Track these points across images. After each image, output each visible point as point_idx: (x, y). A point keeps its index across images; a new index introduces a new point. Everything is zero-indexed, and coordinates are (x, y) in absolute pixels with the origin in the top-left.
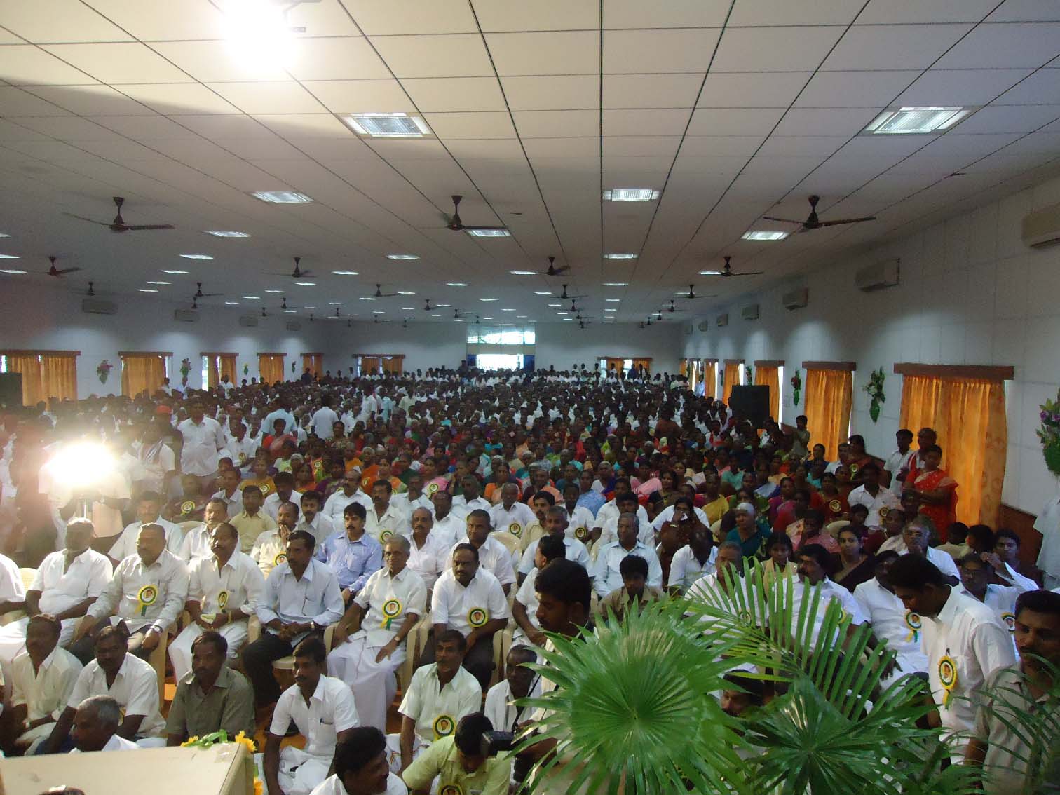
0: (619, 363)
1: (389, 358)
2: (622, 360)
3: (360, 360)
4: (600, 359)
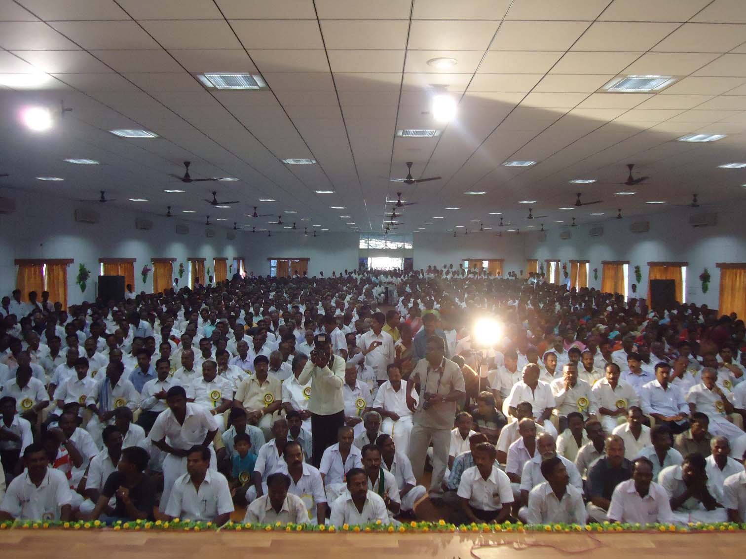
0: (478, 263)
1: (297, 261)
2: (481, 261)
3: (274, 263)
4: (464, 260)
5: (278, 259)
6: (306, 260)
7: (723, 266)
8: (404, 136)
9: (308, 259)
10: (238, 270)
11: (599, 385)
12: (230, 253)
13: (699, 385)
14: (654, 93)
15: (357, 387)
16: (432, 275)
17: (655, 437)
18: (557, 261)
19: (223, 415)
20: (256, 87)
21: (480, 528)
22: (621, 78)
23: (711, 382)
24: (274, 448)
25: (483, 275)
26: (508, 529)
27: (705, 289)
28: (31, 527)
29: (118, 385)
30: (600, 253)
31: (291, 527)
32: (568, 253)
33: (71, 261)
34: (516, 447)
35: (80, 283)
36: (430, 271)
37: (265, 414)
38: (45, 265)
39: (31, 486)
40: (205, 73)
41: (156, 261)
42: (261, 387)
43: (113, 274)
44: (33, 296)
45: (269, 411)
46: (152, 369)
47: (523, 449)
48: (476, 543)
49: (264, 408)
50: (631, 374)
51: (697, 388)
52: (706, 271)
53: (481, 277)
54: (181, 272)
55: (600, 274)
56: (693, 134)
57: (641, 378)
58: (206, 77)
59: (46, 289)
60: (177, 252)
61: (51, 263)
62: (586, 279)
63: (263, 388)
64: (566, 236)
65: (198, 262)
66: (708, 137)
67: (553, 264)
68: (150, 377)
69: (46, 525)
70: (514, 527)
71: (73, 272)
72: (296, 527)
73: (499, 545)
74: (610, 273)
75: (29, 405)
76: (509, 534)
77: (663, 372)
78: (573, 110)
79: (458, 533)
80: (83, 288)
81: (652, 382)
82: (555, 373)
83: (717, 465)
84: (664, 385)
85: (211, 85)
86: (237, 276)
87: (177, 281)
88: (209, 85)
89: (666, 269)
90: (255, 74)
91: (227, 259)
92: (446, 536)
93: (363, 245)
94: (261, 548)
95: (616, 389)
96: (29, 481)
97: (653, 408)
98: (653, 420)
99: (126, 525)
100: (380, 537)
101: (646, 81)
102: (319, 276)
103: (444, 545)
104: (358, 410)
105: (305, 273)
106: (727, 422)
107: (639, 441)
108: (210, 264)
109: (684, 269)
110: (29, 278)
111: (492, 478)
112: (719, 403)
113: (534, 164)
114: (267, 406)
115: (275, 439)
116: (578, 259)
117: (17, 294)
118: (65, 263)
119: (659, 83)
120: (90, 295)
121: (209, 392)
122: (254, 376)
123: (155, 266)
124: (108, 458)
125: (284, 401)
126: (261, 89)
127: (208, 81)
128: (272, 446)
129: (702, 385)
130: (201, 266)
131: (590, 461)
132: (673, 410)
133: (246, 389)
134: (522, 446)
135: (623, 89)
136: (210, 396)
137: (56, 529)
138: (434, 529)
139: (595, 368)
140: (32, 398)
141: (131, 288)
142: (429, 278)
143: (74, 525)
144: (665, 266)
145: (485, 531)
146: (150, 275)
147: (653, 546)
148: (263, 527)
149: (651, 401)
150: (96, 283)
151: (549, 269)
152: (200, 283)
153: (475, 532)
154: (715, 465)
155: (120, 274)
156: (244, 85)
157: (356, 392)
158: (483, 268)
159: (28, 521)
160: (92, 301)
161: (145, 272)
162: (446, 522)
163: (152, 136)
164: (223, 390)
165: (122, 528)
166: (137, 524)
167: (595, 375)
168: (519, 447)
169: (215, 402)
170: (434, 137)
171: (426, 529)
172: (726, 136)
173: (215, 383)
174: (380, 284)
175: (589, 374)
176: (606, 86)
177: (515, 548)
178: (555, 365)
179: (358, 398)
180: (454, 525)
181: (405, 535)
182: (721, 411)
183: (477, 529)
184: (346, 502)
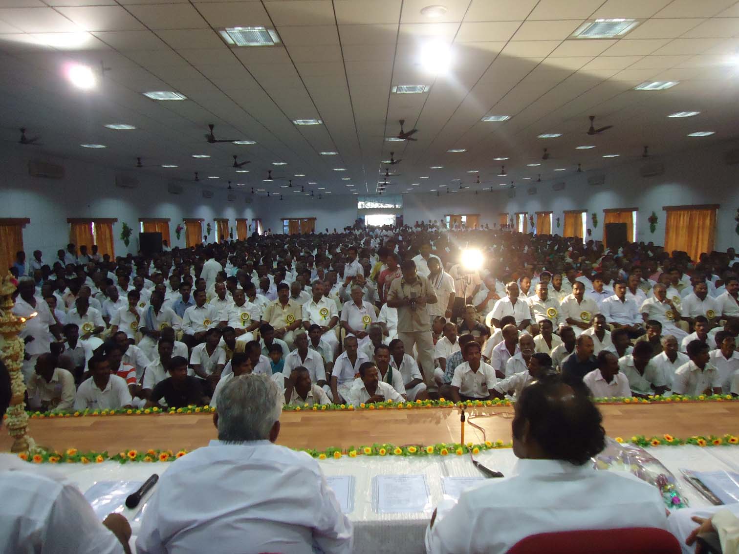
0: (458, 218)
1: (306, 220)
2: (460, 216)
3: (286, 222)
4: (445, 216)
5: (290, 220)
6: (312, 220)
7: (669, 209)
8: (398, 92)
9: (315, 219)
10: (257, 229)
11: (567, 300)
12: (249, 215)
13: (651, 299)
14: (617, 38)
15: (364, 307)
16: (419, 229)
17: (615, 339)
18: (525, 214)
19: (252, 333)
20: (271, 44)
21: (474, 403)
22: (590, 24)
23: (662, 296)
24: (297, 357)
25: (462, 228)
26: (497, 403)
27: (653, 230)
28: (100, 414)
29: (160, 312)
30: (562, 204)
31: (317, 407)
32: (534, 206)
33: (115, 220)
34: (499, 349)
35: (124, 238)
36: (417, 225)
37: (288, 331)
38: (93, 223)
39: (96, 390)
40: (227, 29)
41: (187, 221)
42: (283, 309)
43: (151, 231)
44: (84, 249)
45: (292, 328)
46: (192, 299)
47: (505, 350)
48: (472, 414)
49: (287, 326)
50: (594, 292)
51: (650, 301)
52: (654, 214)
53: (460, 229)
54: (209, 231)
55: (562, 222)
56: (649, 82)
57: (603, 295)
58: (227, 33)
59: (95, 244)
60: (205, 213)
61: (99, 222)
62: (550, 227)
63: (285, 310)
64: (532, 191)
65: (223, 222)
66: (662, 84)
67: (521, 216)
68: (190, 305)
69: (113, 412)
70: (503, 402)
71: (117, 229)
72: (321, 407)
73: (491, 415)
74: (571, 221)
75: (89, 329)
76: (498, 407)
77: (620, 288)
78: (546, 59)
79: (455, 408)
80: (127, 243)
81: (612, 297)
82: (528, 293)
83: (669, 359)
84: (622, 298)
85: (232, 42)
86: (255, 233)
87: (206, 237)
88: (230, 41)
89: (619, 215)
90: (270, 29)
91: (247, 220)
92: (447, 410)
93: (360, 205)
94: (293, 423)
95: (581, 303)
96: (94, 386)
97: (612, 318)
98: (612, 327)
99: (180, 410)
100: (392, 412)
101: (611, 26)
102: (324, 232)
103: (445, 418)
104: (365, 325)
105: (313, 230)
106: (675, 328)
107: (603, 342)
108: (232, 224)
109: (634, 214)
110: (80, 234)
111: (481, 370)
112: (668, 313)
113: (509, 118)
114: (289, 324)
115: (297, 349)
116: (543, 211)
117: (71, 248)
118: (110, 222)
119: (623, 27)
120: (133, 248)
121: (240, 314)
122: (277, 301)
123: (186, 225)
124: (159, 364)
125: (304, 320)
126: (276, 45)
127: (229, 37)
128: (295, 355)
129: (654, 299)
130: (225, 225)
131: (561, 359)
132: (630, 319)
133: (271, 311)
134: (504, 348)
135: (591, 35)
136: (240, 318)
137: (120, 415)
138: (436, 405)
139: (562, 288)
140: (92, 323)
141: (166, 243)
142: (417, 231)
143: (135, 411)
144: (618, 212)
145: (478, 406)
146: (183, 232)
147: (620, 414)
148: (294, 408)
149: (610, 312)
150: (137, 239)
151: (518, 220)
152: (225, 239)
153: (470, 406)
154: (668, 360)
155: (157, 230)
156: (261, 42)
157: (363, 310)
158: (462, 222)
159: (97, 410)
160: (135, 253)
161: (178, 230)
162: (446, 400)
163: (181, 99)
164: (252, 313)
165: (176, 413)
166: (189, 409)
167: (563, 294)
168: (502, 349)
169: (244, 322)
170: (424, 93)
171: (429, 405)
172: (677, 83)
173: (245, 307)
174: (376, 237)
175: (557, 293)
176: (576, 33)
177: (505, 418)
178: (529, 287)
179: (364, 315)
180: (452, 402)
181: (412, 410)
182: (671, 319)
183: (471, 404)
184: (360, 389)
